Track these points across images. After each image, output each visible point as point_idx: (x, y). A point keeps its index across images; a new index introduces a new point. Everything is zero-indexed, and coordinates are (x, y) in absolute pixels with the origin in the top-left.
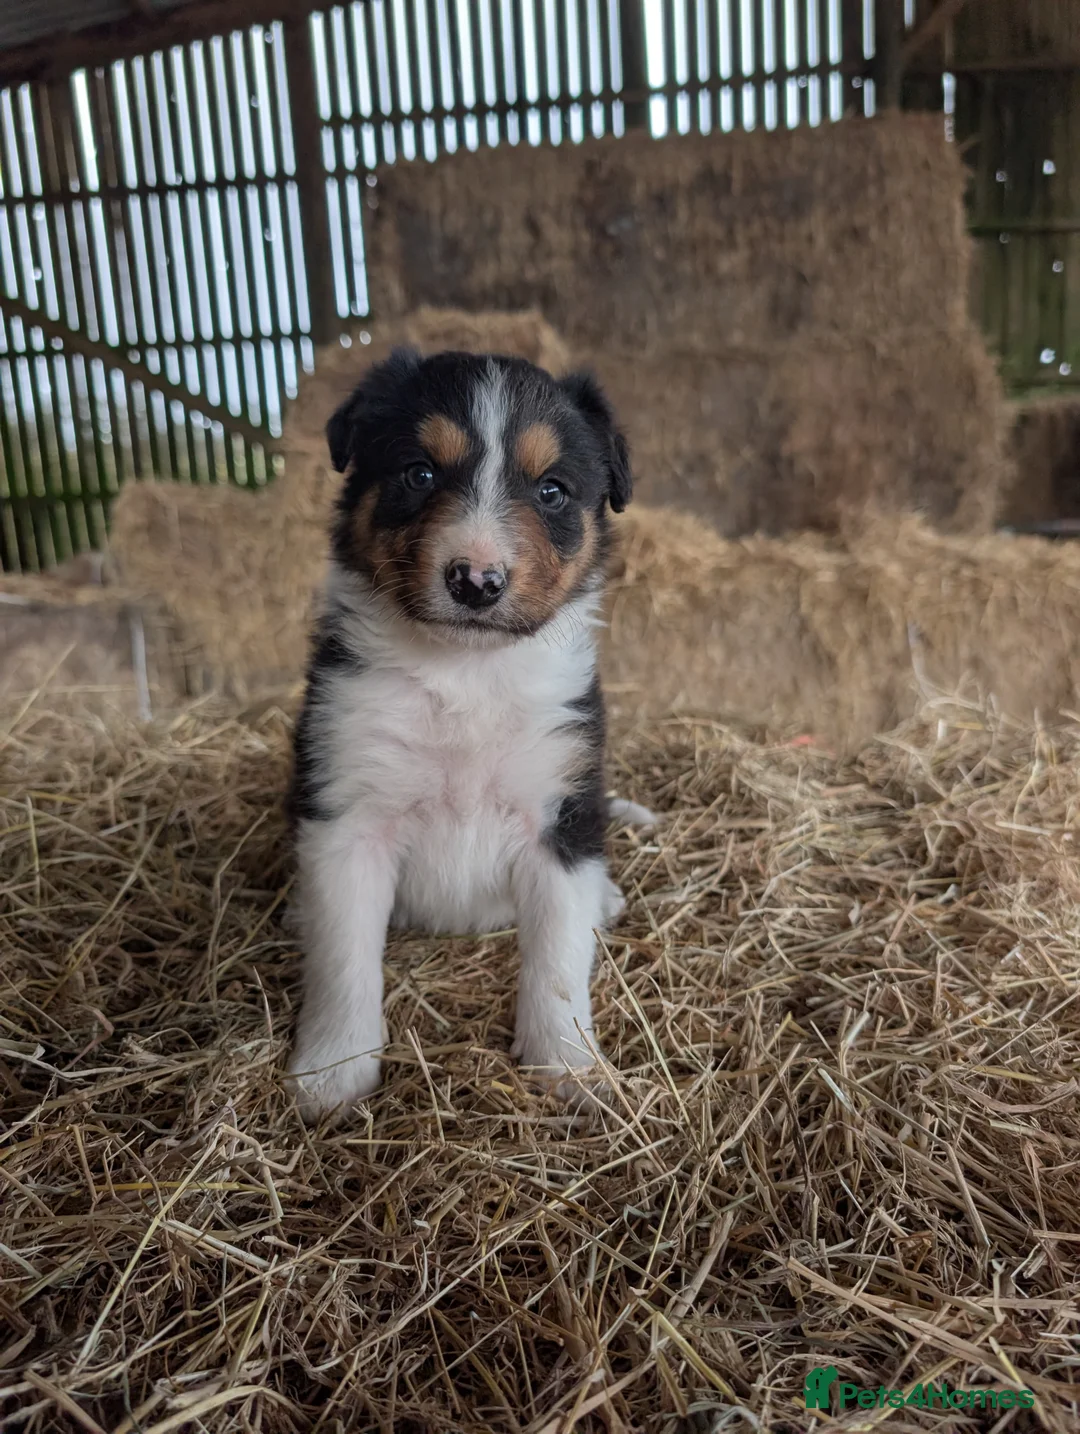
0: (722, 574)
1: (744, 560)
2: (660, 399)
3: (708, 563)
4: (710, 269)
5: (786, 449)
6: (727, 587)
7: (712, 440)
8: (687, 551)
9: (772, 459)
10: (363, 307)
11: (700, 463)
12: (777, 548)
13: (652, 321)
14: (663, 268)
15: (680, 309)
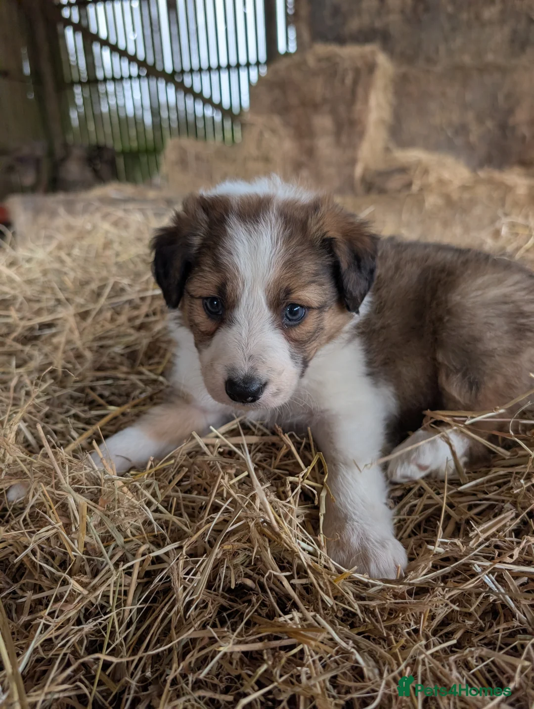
0: (464, 188)
1: (478, 181)
2: (444, 94)
3: (457, 183)
4: (478, 17)
5: (511, 121)
6: (466, 195)
7: (470, 116)
8: (446, 175)
9: (504, 128)
10: (293, 48)
11: (462, 130)
12: (497, 175)
13: (442, 49)
14: (451, 17)
15: (459, 41)
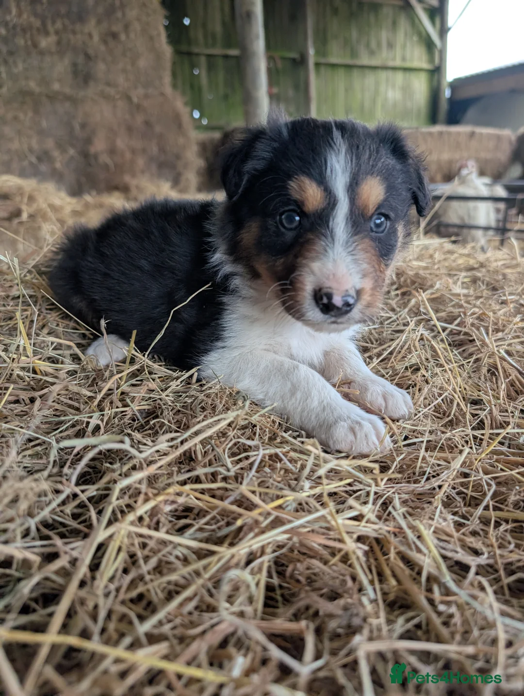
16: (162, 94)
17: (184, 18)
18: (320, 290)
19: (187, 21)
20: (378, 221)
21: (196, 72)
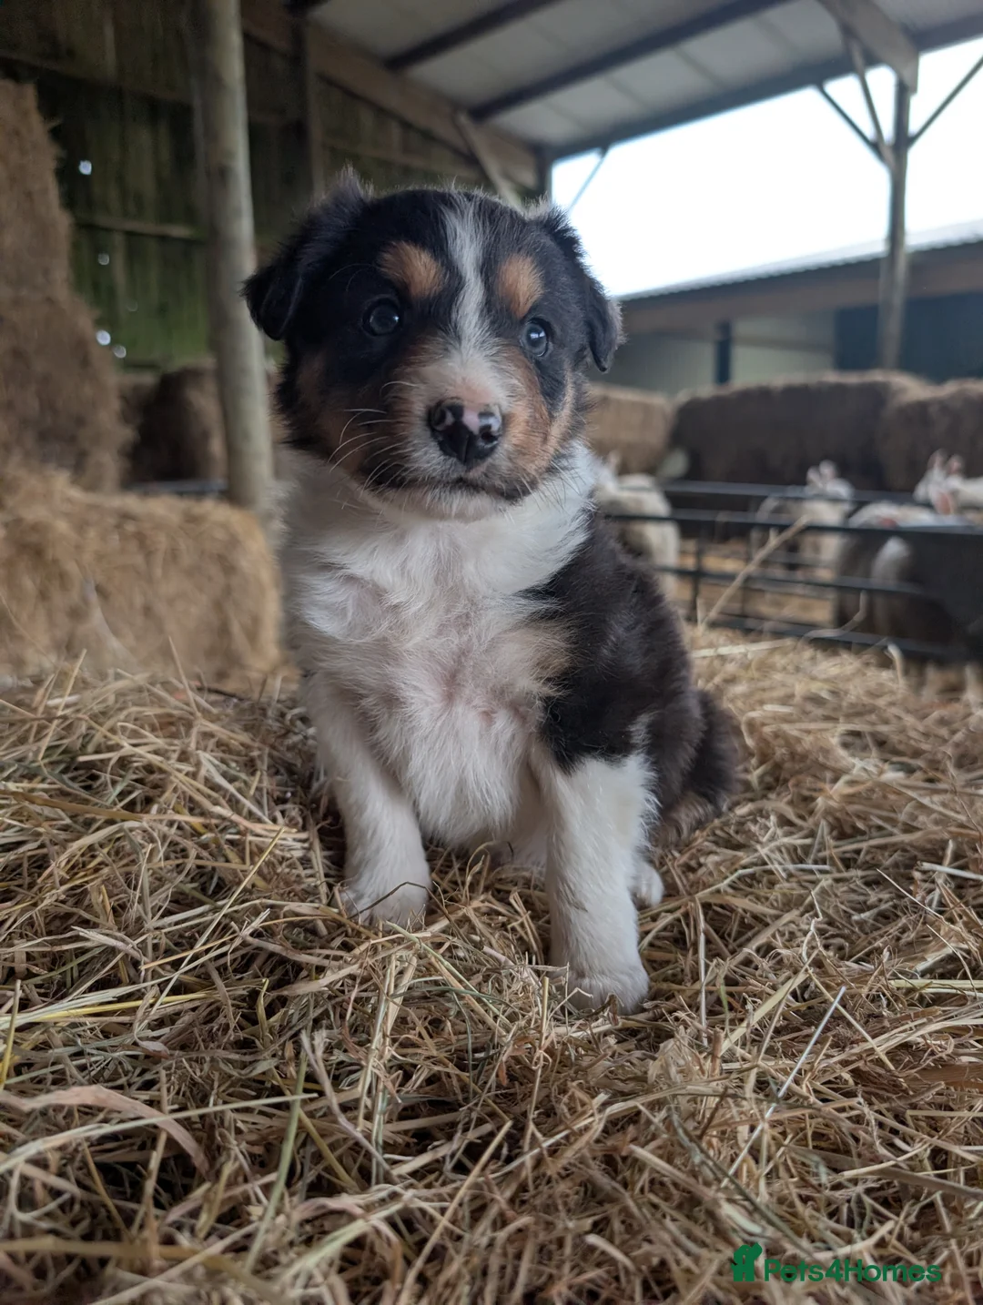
16: (50, 301)
17: (79, 164)
18: (439, 404)
19: (86, 168)
20: (534, 336)
21: (104, 260)
